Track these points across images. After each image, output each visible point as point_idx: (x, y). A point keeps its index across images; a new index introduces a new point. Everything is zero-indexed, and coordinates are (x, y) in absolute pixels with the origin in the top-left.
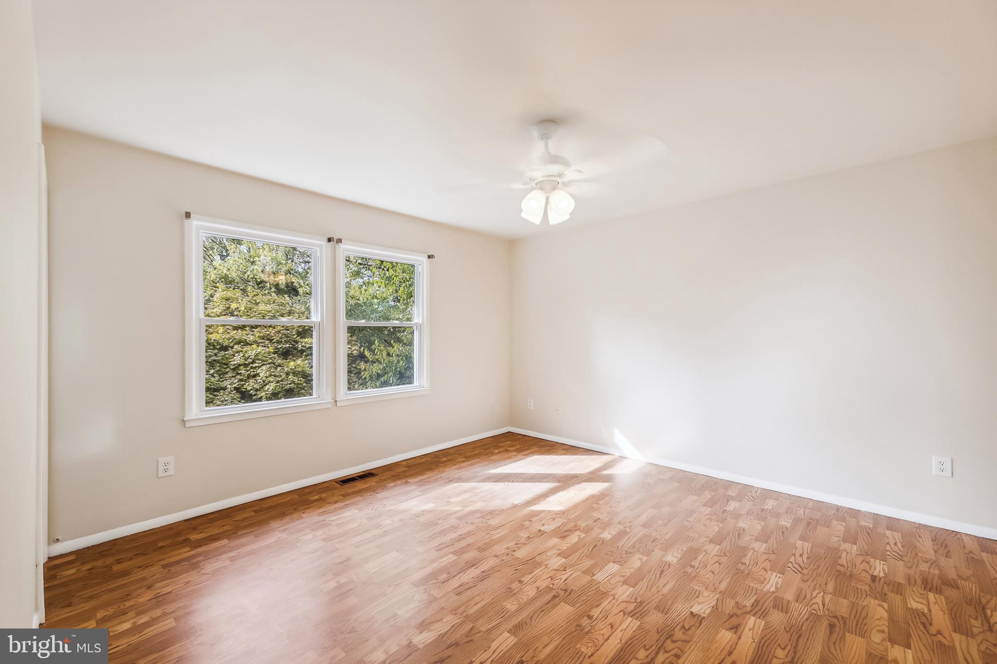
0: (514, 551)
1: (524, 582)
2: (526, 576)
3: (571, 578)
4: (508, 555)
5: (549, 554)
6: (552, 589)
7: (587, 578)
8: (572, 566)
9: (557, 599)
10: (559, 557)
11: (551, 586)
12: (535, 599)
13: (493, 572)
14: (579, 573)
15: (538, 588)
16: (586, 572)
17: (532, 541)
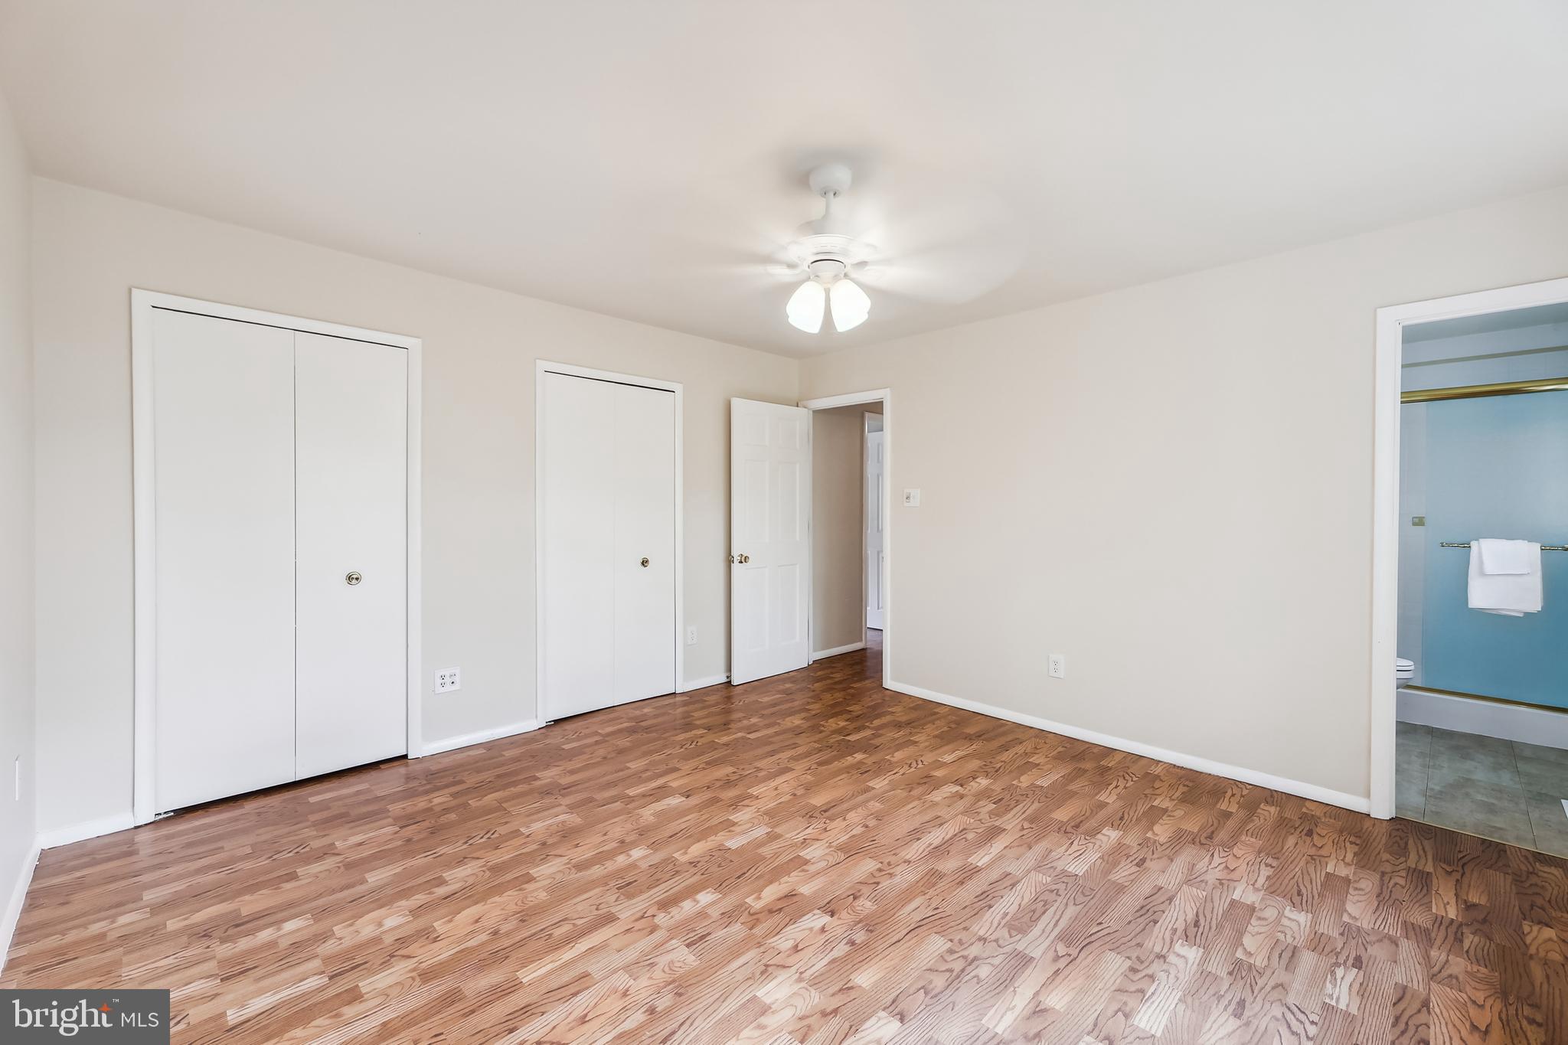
0: (880, 870)
1: (862, 825)
2: (859, 832)
3: (800, 830)
4: (889, 864)
5: (823, 864)
6: (827, 818)
7: (778, 830)
8: (792, 845)
9: (823, 809)
10: (808, 858)
11: (828, 821)
12: (849, 810)
13: (905, 839)
14: (787, 836)
15: (844, 819)
16: (778, 837)
17: (850, 888)
